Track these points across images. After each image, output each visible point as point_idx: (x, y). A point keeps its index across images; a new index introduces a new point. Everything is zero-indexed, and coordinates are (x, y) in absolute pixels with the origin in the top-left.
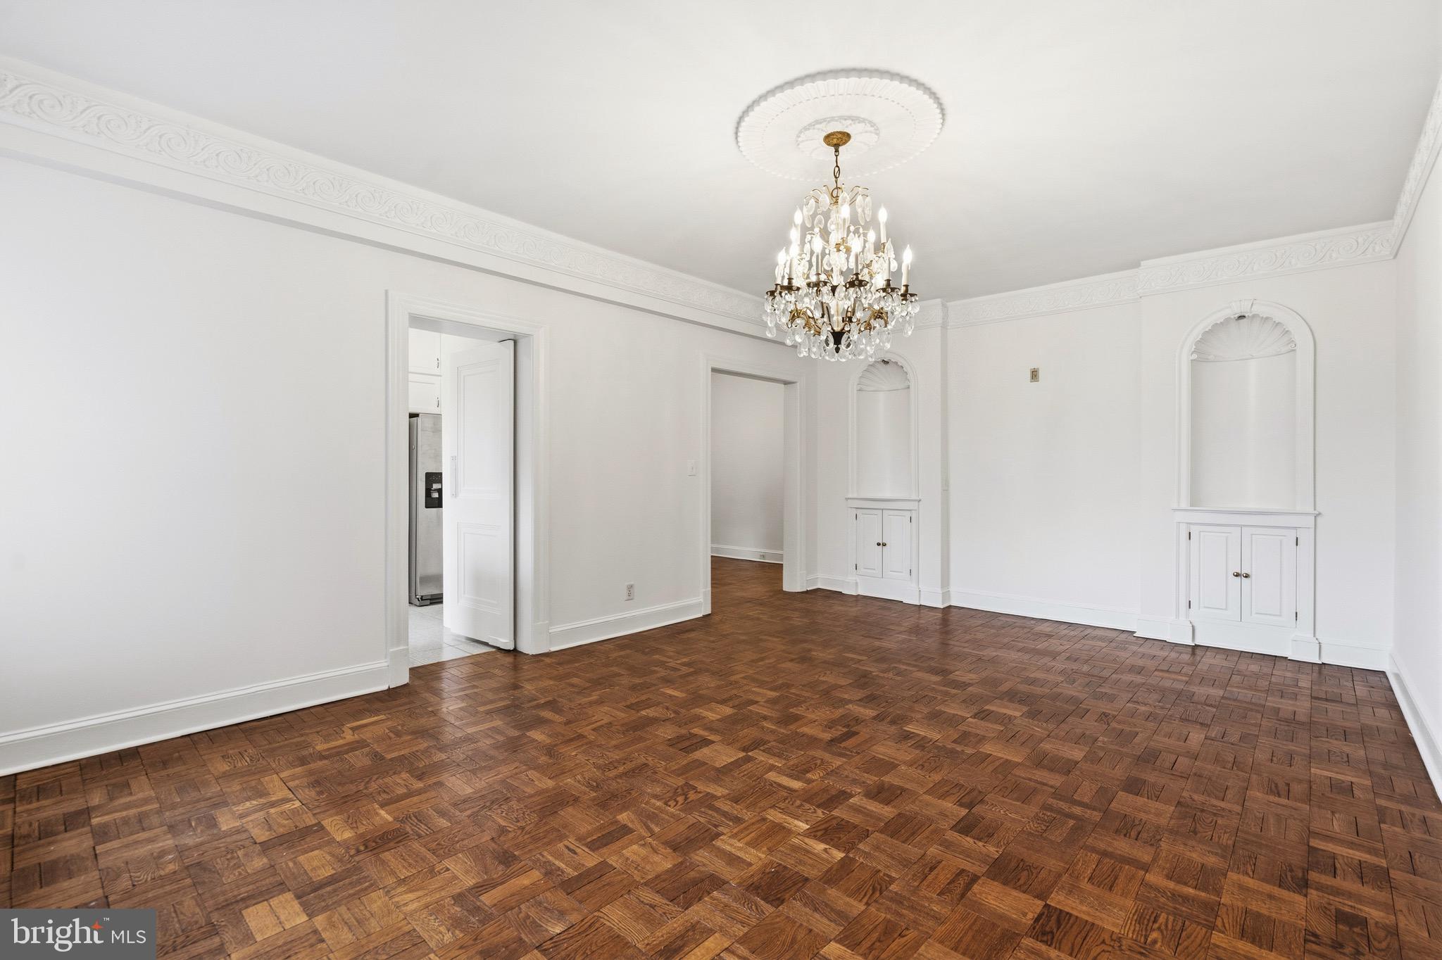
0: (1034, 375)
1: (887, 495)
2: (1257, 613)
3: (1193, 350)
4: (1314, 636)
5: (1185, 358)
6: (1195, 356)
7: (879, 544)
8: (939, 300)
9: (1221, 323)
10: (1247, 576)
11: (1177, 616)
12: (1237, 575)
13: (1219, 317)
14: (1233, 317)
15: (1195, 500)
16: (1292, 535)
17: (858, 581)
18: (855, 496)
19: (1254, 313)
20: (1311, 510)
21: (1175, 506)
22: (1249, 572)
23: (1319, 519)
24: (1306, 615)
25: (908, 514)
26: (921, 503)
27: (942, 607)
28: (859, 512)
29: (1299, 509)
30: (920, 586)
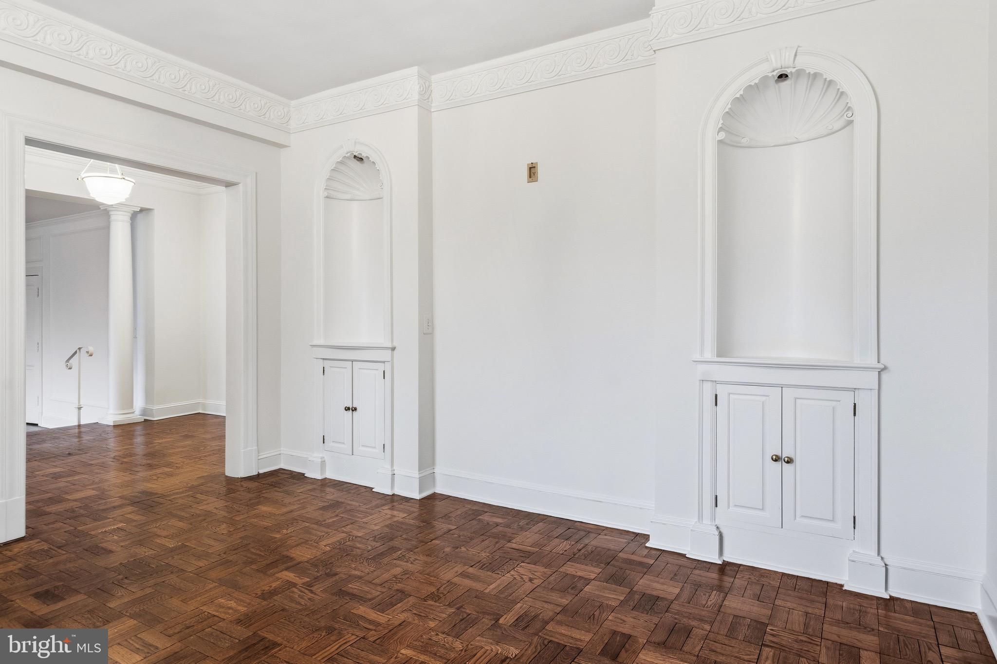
0: (532, 171)
1: (363, 341)
2: (803, 516)
3: (720, 125)
4: (879, 554)
5: (711, 137)
6: (722, 135)
7: (347, 409)
8: (415, 69)
9: (756, 84)
10: (789, 461)
11: (700, 517)
12: (776, 459)
13: (753, 76)
14: (770, 75)
15: (723, 348)
16: (847, 400)
17: (326, 459)
18: (321, 342)
19: (799, 66)
20: (872, 361)
21: (697, 357)
22: (792, 456)
23: (884, 376)
24: (867, 521)
25: (381, 367)
26: (395, 351)
27: (417, 496)
28: (327, 364)
29: (857, 361)
30: (395, 468)
